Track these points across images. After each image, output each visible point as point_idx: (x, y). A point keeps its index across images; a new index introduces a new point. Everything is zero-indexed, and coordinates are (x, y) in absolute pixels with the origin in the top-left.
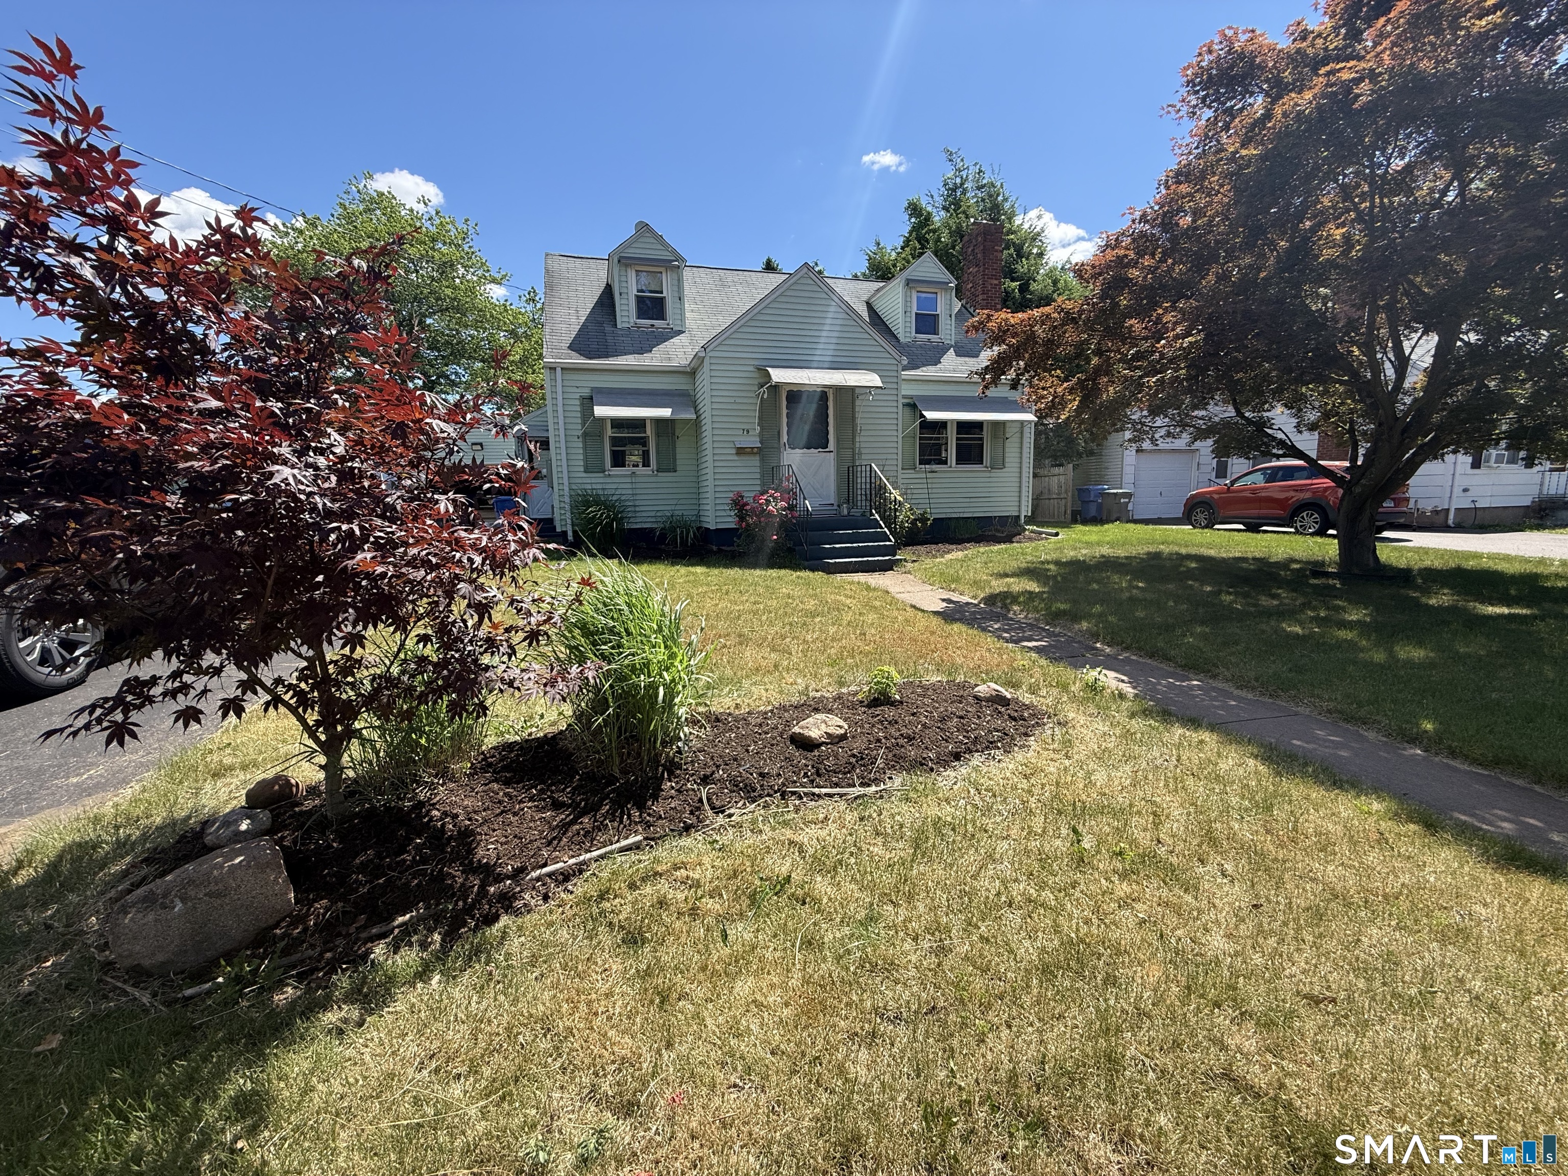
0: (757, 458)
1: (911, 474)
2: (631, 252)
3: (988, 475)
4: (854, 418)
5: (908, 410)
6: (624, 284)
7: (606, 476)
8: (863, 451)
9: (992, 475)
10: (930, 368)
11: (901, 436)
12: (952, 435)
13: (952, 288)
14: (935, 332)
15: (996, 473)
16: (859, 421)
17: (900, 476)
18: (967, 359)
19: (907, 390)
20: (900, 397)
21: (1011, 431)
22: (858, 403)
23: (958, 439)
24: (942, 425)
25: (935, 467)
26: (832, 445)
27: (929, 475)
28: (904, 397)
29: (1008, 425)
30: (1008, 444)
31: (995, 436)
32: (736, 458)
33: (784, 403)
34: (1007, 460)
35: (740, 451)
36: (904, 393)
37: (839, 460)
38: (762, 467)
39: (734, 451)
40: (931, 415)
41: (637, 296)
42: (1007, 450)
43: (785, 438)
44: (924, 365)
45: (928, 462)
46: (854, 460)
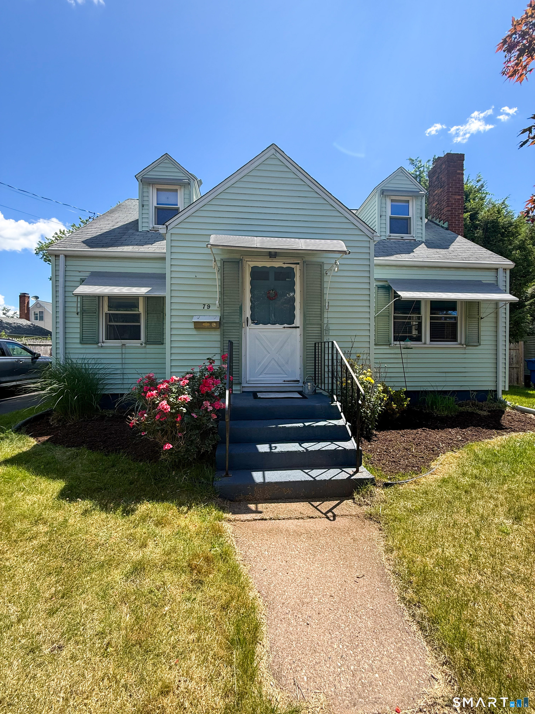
0: (218, 332)
1: (385, 349)
2: (153, 174)
3: (463, 351)
4: (321, 294)
5: (382, 292)
6: (146, 199)
7: (99, 347)
8: (331, 327)
9: (467, 351)
10: (404, 255)
11: (373, 314)
12: (426, 314)
13: (422, 196)
14: (407, 231)
15: (470, 350)
16: (327, 297)
17: (373, 351)
18: (438, 250)
19: (379, 274)
20: (372, 280)
21: (485, 311)
22: (326, 279)
23: (431, 318)
24: (415, 305)
25: (410, 344)
26: (298, 321)
27: (404, 351)
28: (377, 280)
29: (482, 306)
30: (483, 323)
31: (469, 316)
32: (194, 332)
33: (248, 279)
34: (482, 338)
35: (198, 326)
36: (376, 276)
37: (306, 336)
38: (222, 342)
39: (192, 326)
40: (405, 295)
41: (156, 207)
42: (482, 329)
43: (248, 313)
44: (397, 253)
45: (403, 339)
46: (321, 336)
